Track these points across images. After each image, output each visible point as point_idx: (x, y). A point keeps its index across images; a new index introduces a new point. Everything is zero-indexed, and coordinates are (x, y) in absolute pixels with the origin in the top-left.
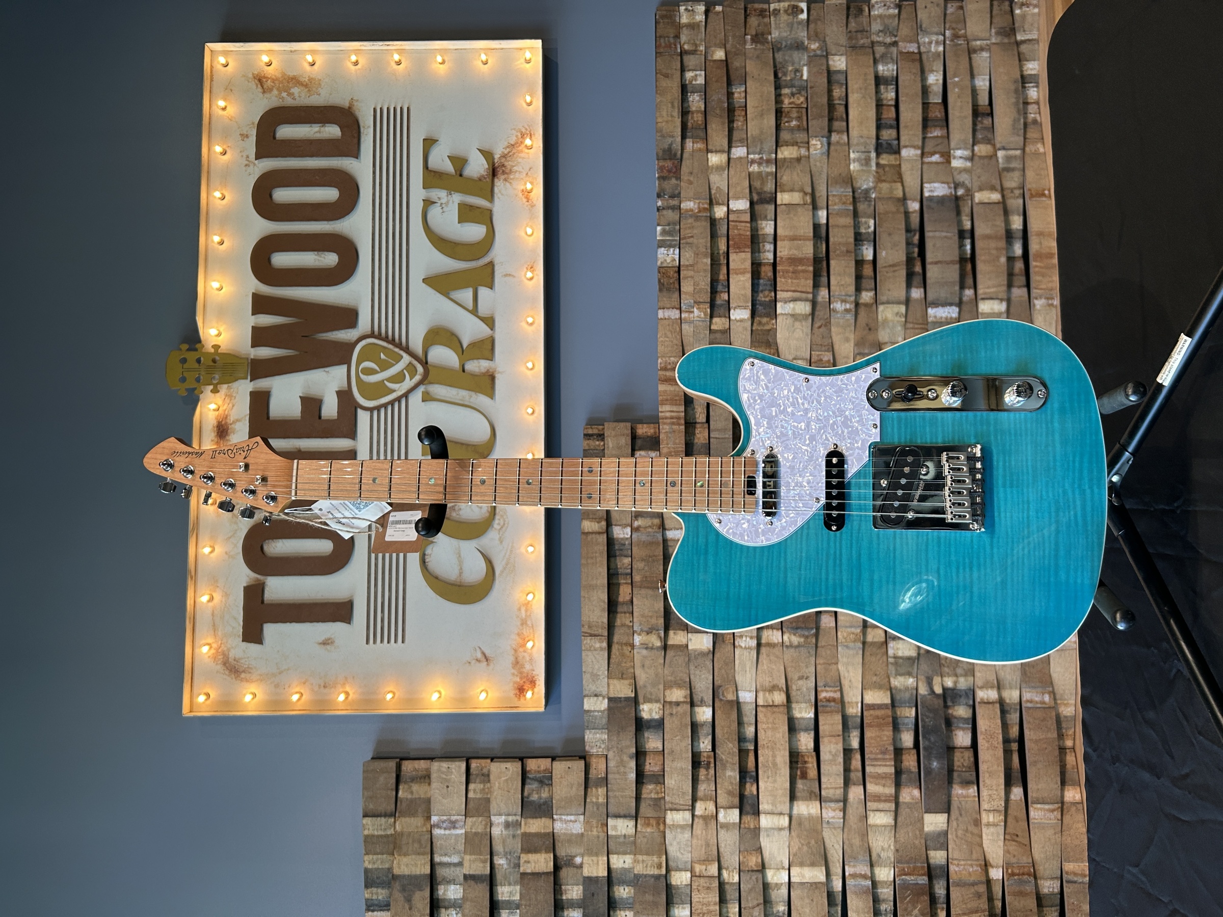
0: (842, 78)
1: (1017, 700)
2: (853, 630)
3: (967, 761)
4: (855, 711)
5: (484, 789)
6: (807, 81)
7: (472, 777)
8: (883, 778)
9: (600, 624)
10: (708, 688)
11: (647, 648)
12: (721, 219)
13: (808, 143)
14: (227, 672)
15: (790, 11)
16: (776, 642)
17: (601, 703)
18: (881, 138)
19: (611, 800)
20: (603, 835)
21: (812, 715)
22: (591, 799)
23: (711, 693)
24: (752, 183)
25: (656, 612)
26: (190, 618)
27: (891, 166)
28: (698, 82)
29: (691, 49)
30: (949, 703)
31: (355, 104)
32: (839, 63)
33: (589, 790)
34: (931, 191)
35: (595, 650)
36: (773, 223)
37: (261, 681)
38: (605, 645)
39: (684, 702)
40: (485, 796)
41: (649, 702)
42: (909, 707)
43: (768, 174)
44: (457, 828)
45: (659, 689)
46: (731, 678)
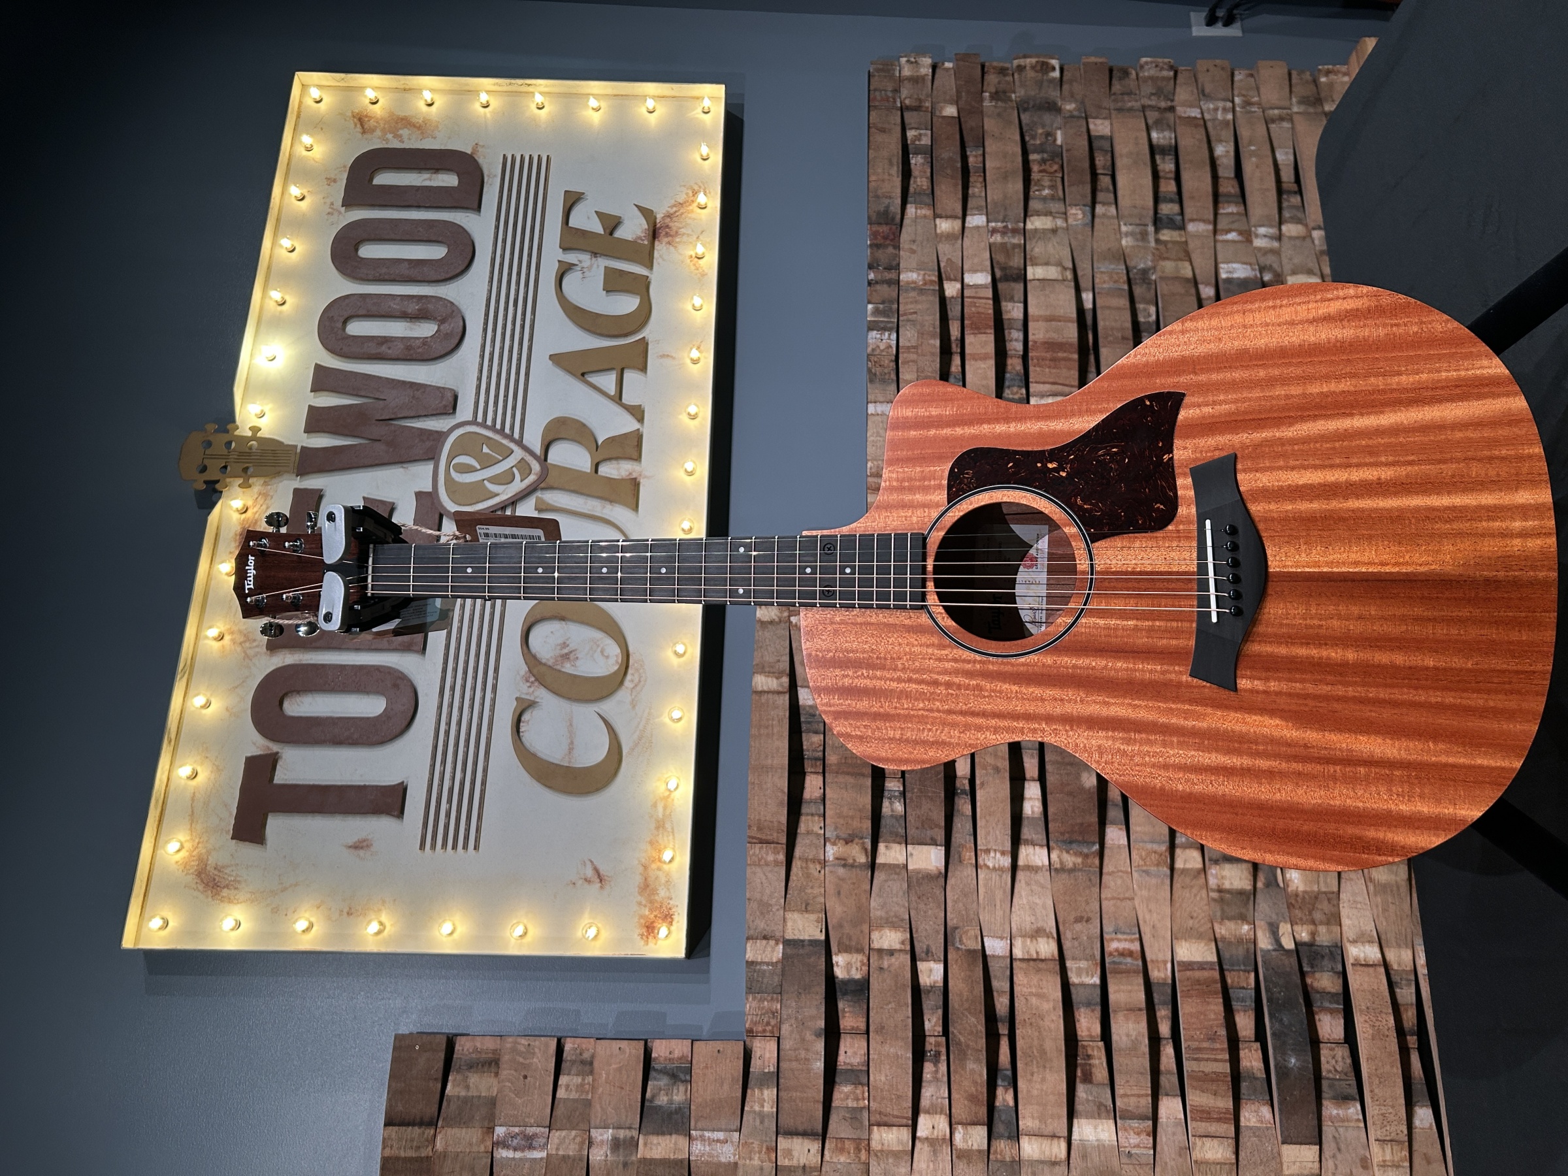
0: (1107, 146)
1: (1410, 967)
2: (1155, 847)
3: (1341, 1064)
4: (1163, 975)
5: (582, 1085)
6: (1061, 146)
7: (564, 1065)
8: (1213, 1081)
9: (776, 824)
10: (938, 932)
11: (844, 866)
12: (953, 297)
13: (1065, 213)
14: (201, 887)
15: (1038, 68)
16: (1040, 864)
17: (773, 951)
18: (1159, 211)
19: (785, 1106)
20: (769, 1166)
21: (1096, 980)
22: (752, 1106)
23: (942, 941)
24: (993, 256)
25: (860, 810)
26: (157, 801)
27: (1175, 243)
28: (922, 143)
29: (914, 104)
30: (1306, 968)
31: (480, 149)
32: (1100, 127)
33: (749, 1091)
34: (1230, 272)
35: (767, 864)
36: (1021, 305)
37: (252, 901)
38: (782, 857)
39: (900, 951)
40: (583, 1097)
41: (846, 951)
42: (1245, 971)
43: (1015, 246)
44: (534, 1148)
45: (862, 932)
46: (972, 916)
